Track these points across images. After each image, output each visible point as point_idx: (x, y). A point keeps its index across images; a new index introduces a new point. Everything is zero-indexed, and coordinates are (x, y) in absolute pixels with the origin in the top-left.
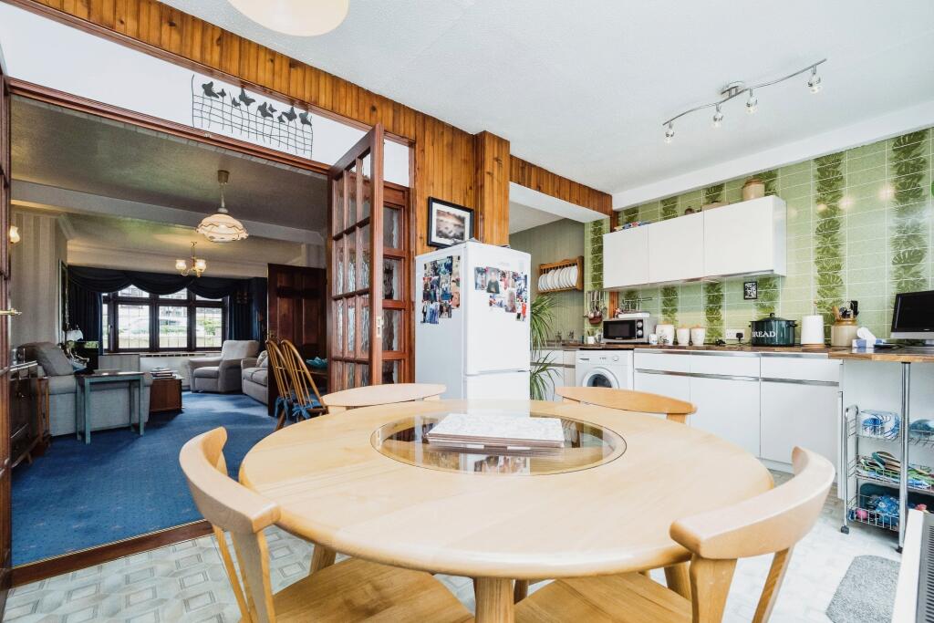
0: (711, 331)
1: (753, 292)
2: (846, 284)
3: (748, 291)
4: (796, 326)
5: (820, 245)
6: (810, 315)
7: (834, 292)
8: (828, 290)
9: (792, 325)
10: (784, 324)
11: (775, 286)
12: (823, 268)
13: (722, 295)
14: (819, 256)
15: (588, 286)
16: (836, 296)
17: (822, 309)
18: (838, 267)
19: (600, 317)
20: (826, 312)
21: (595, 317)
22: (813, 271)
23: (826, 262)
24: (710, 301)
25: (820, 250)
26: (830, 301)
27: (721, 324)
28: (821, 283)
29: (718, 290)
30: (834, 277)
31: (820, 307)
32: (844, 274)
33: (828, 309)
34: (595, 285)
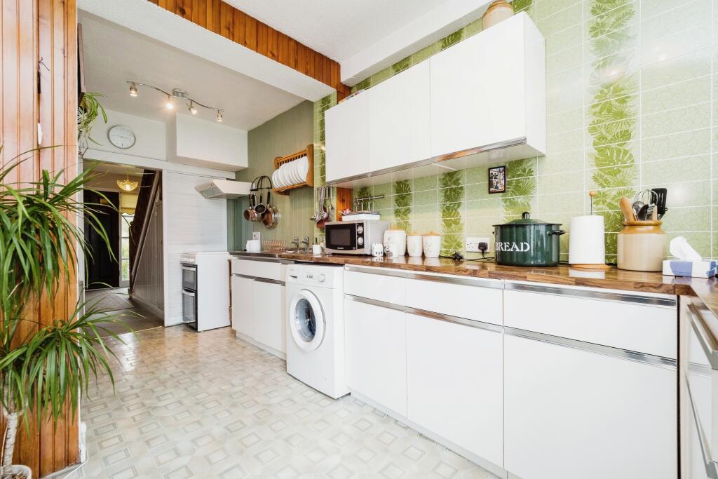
0: (449, 240)
1: (499, 181)
2: (639, 162)
3: (494, 181)
4: (562, 233)
5: (596, 102)
6: (582, 215)
7: (619, 177)
8: (609, 173)
9: (554, 231)
10: (542, 229)
11: (530, 172)
12: (602, 138)
13: (461, 188)
14: (596, 119)
15: (318, 180)
16: (623, 183)
17: (600, 206)
18: (626, 135)
19: (327, 219)
20: (608, 210)
21: (322, 220)
22: (586, 146)
23: (607, 128)
24: (448, 198)
25: (597, 109)
26: (612, 191)
27: (461, 229)
28: (599, 163)
29: (456, 182)
30: (619, 151)
31: (597, 203)
32: (635, 145)
33: (610, 206)
34: (323, 180)
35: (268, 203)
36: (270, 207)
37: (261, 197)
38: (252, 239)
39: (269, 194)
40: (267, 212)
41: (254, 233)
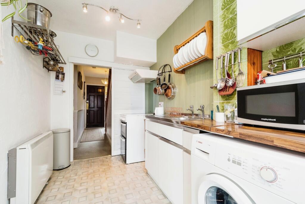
15: (219, 50)
19: (234, 85)
21: (226, 87)
34: (226, 46)
35: (169, 82)
36: (170, 84)
37: (165, 78)
38: (158, 107)
39: (170, 75)
40: (168, 88)
41: (160, 103)
